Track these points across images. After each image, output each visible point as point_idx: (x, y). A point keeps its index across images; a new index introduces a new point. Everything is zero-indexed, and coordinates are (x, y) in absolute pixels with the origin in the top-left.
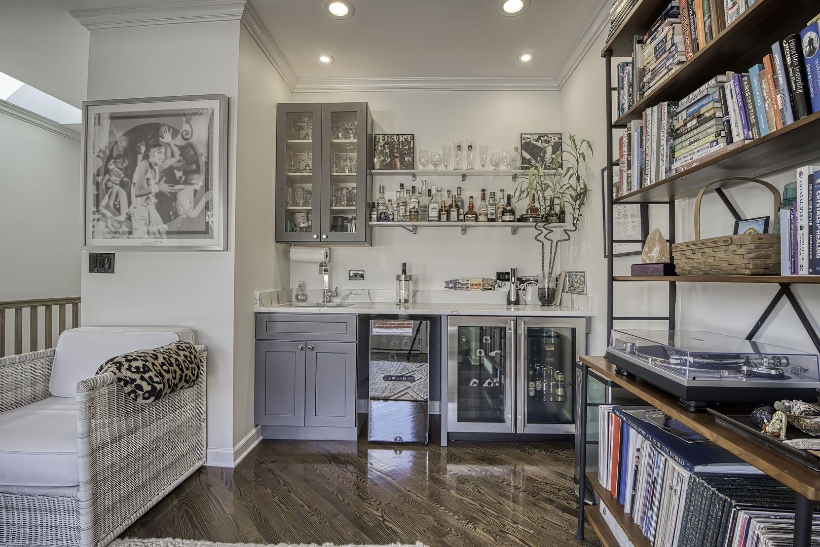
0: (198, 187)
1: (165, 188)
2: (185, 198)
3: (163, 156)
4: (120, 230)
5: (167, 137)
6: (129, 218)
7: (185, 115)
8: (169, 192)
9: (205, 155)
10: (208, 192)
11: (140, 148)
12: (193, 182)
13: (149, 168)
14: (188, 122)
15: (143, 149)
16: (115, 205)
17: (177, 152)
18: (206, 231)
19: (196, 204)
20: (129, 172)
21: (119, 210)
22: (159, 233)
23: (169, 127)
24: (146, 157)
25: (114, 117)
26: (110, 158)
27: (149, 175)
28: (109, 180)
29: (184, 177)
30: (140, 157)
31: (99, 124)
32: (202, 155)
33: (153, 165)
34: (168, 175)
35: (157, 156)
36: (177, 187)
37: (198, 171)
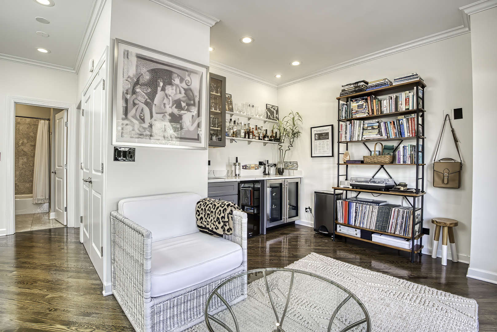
0: (194, 114)
1: (176, 111)
2: (187, 118)
3: (174, 91)
4: (144, 133)
5: (177, 81)
6: (151, 126)
7: (187, 71)
8: (178, 114)
9: (198, 97)
10: (199, 118)
12: (191, 110)
13: (165, 97)
14: (189, 75)
15: (161, 84)
16: (140, 117)
17: (183, 91)
18: (198, 139)
19: (193, 123)
21: (143, 120)
22: (171, 138)
23: (178, 76)
24: (163, 89)
25: (139, 57)
26: (137, 83)
27: (166, 101)
28: (136, 99)
29: (186, 107)
30: (159, 89)
31: (128, 58)
32: (196, 96)
33: (168, 96)
34: (178, 104)
36: (182, 112)
37: (194, 105)
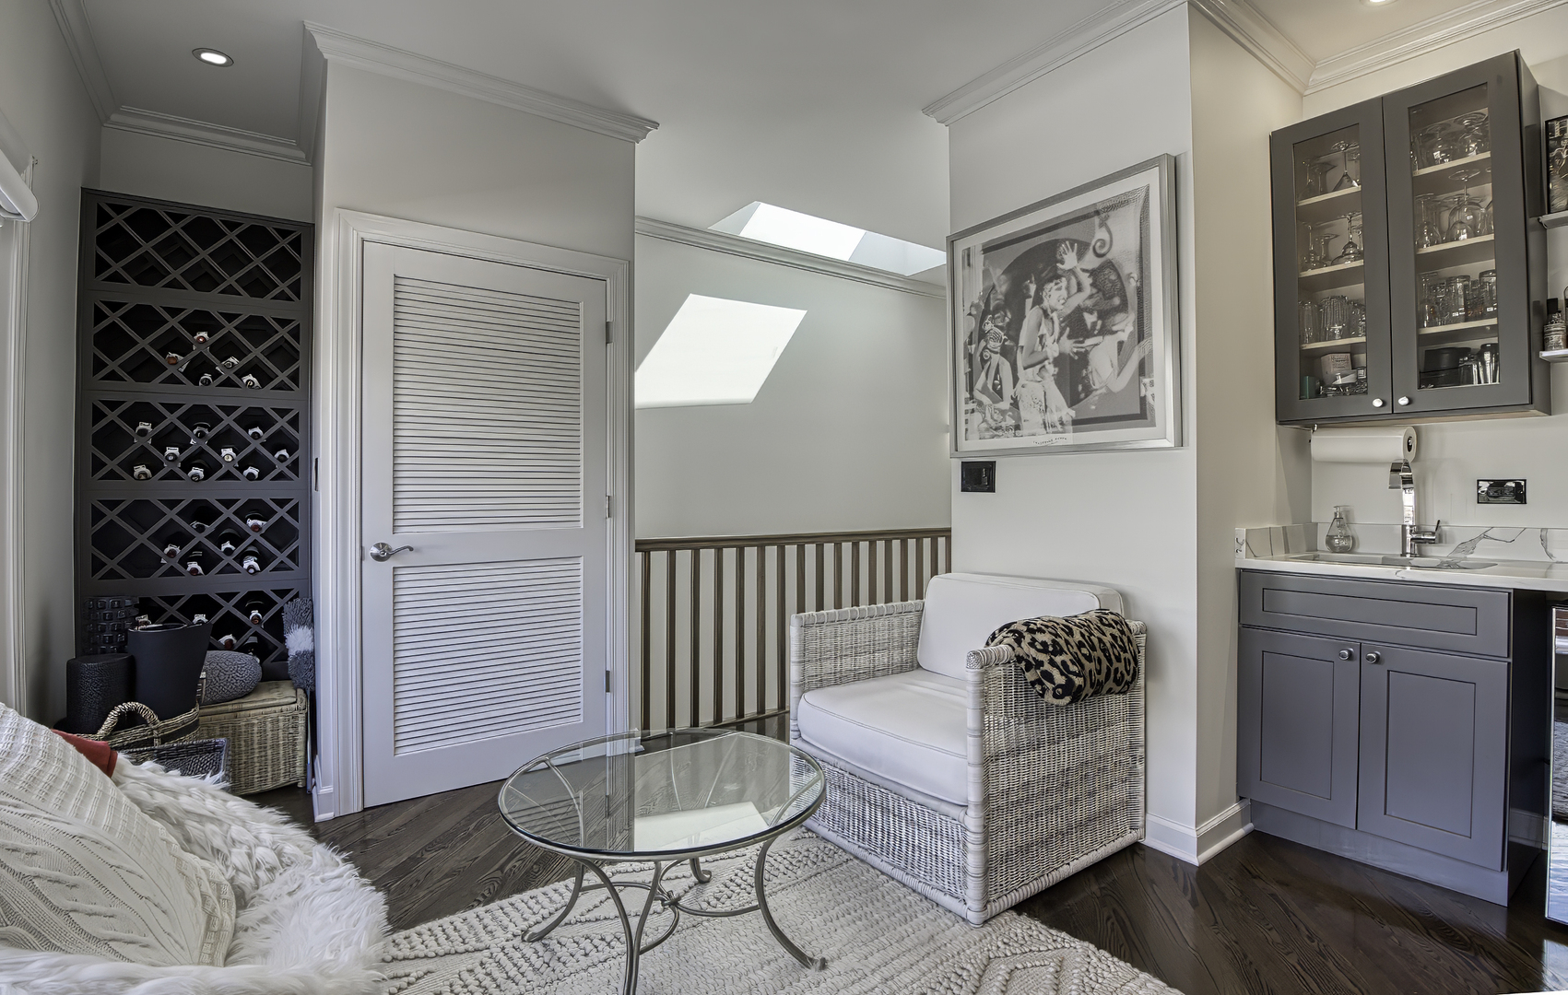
0: (1124, 336)
1: (1068, 346)
2: (1103, 356)
3: (1064, 293)
4: (1003, 424)
5: (1070, 260)
6: (1015, 404)
7: (1097, 213)
8: (1077, 353)
9: (1135, 275)
10: (1142, 343)
11: (1028, 289)
12: (1115, 328)
13: (1043, 319)
14: (1103, 224)
15: (1033, 288)
16: (994, 386)
17: (1087, 281)
18: (1142, 414)
19: (1122, 365)
20: (1013, 330)
21: (1000, 393)
22: (1062, 424)
23: (1072, 242)
24: (1038, 300)
25: (988, 249)
26: (985, 313)
27: (1044, 330)
28: (986, 348)
29: (1100, 323)
30: (1029, 302)
31: (969, 265)
32: (1129, 276)
33: (1049, 311)
34: (1075, 325)
35: (1056, 296)
36: (1089, 342)
37: (1123, 307)
